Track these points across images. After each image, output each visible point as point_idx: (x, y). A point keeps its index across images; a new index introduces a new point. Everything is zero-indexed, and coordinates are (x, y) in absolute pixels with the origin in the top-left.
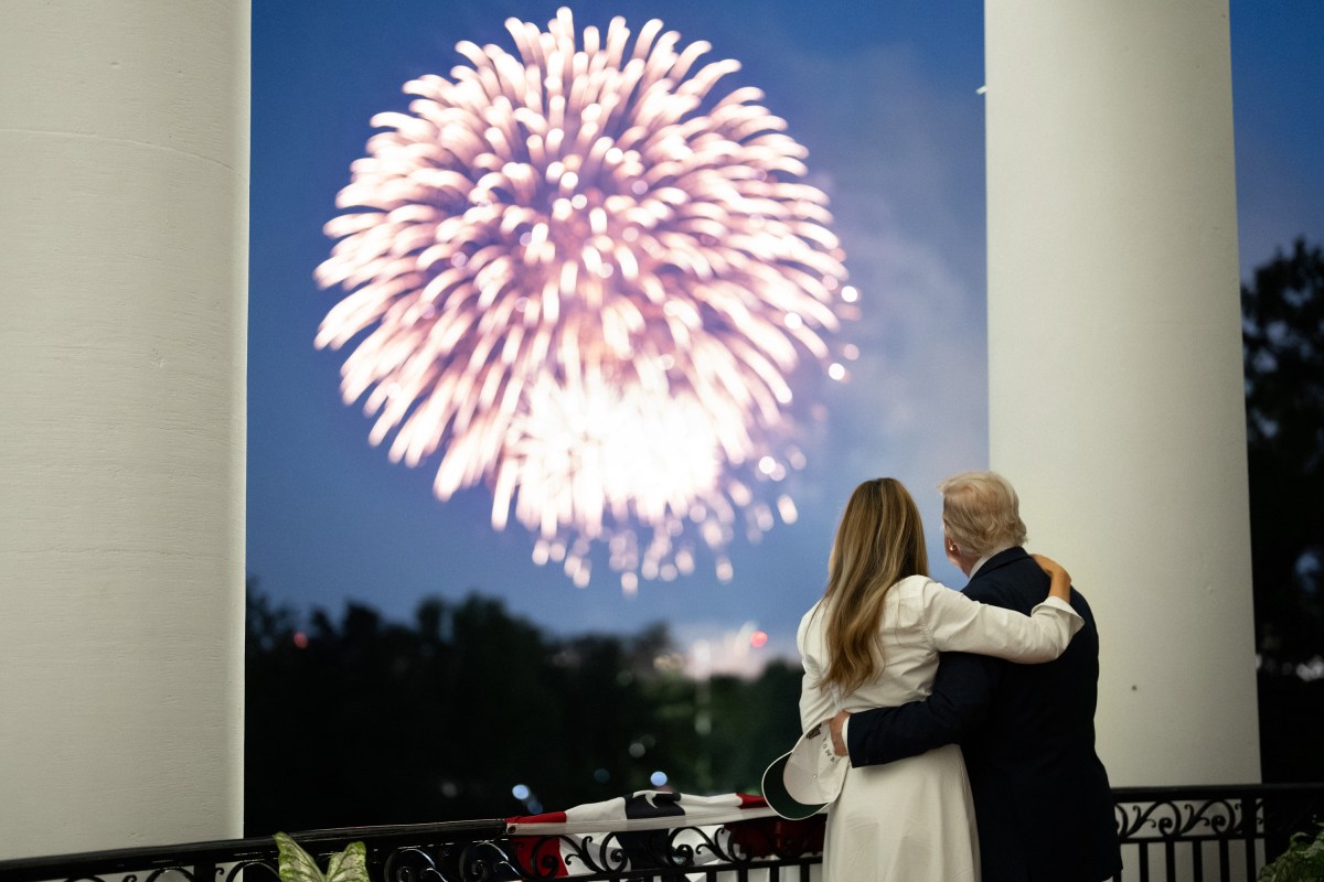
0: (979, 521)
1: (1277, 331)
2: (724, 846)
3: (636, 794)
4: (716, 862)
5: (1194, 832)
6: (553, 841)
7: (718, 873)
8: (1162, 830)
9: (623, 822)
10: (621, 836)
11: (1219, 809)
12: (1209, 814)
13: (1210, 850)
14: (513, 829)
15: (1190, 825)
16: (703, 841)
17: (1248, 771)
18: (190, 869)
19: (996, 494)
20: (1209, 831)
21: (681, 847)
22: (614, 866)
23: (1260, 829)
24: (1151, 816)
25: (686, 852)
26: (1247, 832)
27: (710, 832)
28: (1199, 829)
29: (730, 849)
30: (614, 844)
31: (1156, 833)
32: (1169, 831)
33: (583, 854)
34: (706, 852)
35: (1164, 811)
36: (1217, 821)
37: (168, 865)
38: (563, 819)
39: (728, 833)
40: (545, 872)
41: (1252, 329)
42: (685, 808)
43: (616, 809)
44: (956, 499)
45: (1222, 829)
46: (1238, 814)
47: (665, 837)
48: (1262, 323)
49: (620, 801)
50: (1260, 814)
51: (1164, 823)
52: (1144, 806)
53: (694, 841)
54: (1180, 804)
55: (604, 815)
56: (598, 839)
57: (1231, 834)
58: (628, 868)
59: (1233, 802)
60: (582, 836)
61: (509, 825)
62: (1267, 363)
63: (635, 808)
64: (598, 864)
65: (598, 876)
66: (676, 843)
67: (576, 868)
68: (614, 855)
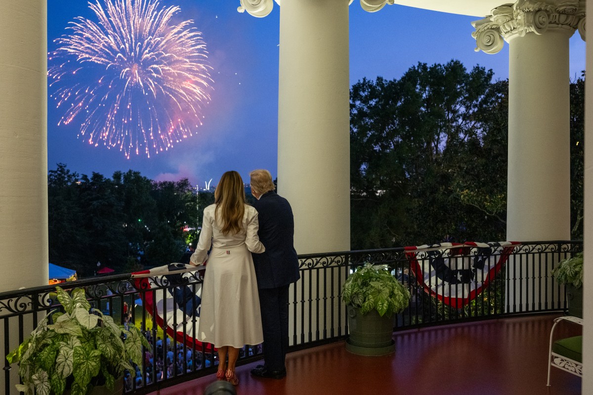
0: (261, 184)
1: (358, 103)
2: (198, 277)
3: (171, 264)
4: (195, 281)
5: (332, 265)
6: (146, 279)
7: (196, 285)
8: (323, 265)
9: (167, 272)
10: (166, 276)
11: (339, 258)
12: (336, 260)
13: (336, 270)
14: (133, 276)
15: (331, 263)
16: (191, 275)
17: (347, 248)
18: (30, 296)
19: (265, 176)
20: (336, 264)
21: (185, 277)
22: (164, 284)
23: (350, 263)
24: (320, 261)
25: (187, 279)
26: (346, 264)
27: (193, 273)
28: (334, 264)
29: (200, 277)
30: (165, 278)
31: (322, 266)
32: (325, 265)
33: (156, 282)
34: (192, 278)
35: (324, 260)
36: (338, 261)
37: (23, 296)
38: (149, 272)
39: (199, 273)
40: (143, 288)
41: (351, 102)
42: (187, 267)
43: (165, 269)
44: (254, 177)
45: (339, 264)
46: (344, 259)
47: (180, 275)
48: (354, 101)
49: (167, 266)
50: (350, 259)
51: (324, 263)
52: (318, 259)
53: (188, 275)
54: (328, 258)
55: (162, 270)
56: (160, 277)
57: (342, 265)
58: (169, 285)
59: (342, 256)
60: (155, 277)
61: (132, 275)
62: (355, 112)
63: (171, 268)
64: (160, 284)
65: (160, 288)
66: (183, 277)
67: (153, 286)
68: (165, 281)
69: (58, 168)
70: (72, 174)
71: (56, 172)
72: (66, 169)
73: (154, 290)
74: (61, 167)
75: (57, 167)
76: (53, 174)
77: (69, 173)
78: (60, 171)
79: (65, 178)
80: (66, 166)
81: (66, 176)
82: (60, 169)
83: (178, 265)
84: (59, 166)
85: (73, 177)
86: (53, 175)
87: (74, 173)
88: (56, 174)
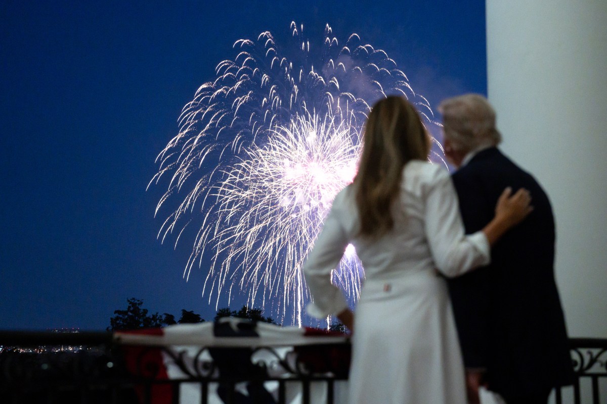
0: (468, 126)
2: (292, 365)
3: (222, 320)
4: (286, 375)
6: (155, 350)
7: (288, 384)
9: (211, 339)
16: (276, 360)
21: (258, 363)
22: (203, 373)
25: (262, 367)
27: (282, 353)
29: (297, 366)
30: (206, 356)
33: (180, 363)
34: (278, 367)
38: (162, 334)
39: (296, 354)
40: (148, 374)
42: (261, 333)
43: (205, 329)
49: (210, 324)
55: (196, 334)
56: (192, 352)
58: (217, 375)
60: (179, 349)
63: (221, 330)
64: (192, 371)
65: (191, 379)
66: (255, 359)
67: (174, 373)
68: (206, 365)
69: (129, 307)
70: (151, 317)
71: (125, 313)
72: (142, 307)
73: (177, 383)
74: (134, 304)
75: (128, 304)
76: (121, 316)
77: (147, 315)
78: (131, 312)
79: (140, 323)
80: (141, 303)
81: (141, 320)
82: (132, 309)
83: (240, 325)
84: (131, 303)
85: (153, 321)
86: (121, 318)
87: (155, 314)
88: (126, 317)
